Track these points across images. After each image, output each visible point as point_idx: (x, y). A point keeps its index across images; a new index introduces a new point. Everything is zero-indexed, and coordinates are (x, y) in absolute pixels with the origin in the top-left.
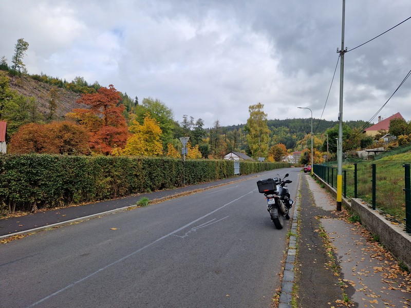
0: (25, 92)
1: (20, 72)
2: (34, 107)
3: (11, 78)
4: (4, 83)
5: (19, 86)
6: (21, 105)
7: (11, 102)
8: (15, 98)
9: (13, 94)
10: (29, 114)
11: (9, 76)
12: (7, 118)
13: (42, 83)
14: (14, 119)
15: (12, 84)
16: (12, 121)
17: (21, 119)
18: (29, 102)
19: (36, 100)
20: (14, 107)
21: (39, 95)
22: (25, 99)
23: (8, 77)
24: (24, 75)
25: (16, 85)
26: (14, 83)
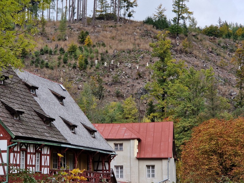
0: (197, 62)
1: (185, 27)
2: (212, 87)
3: (173, 41)
4: (164, 52)
5: (186, 53)
6: (191, 86)
7: (177, 84)
8: (182, 76)
9: (178, 70)
10: (206, 102)
11: (171, 37)
12: (172, 113)
13: (221, 39)
14: (184, 115)
15: (176, 51)
16: (181, 119)
17: (194, 113)
18: (204, 79)
19: (215, 74)
20: (182, 91)
21: (219, 63)
22: (197, 76)
23: (169, 40)
24: (192, 30)
25: (181, 52)
26: (179, 48)
